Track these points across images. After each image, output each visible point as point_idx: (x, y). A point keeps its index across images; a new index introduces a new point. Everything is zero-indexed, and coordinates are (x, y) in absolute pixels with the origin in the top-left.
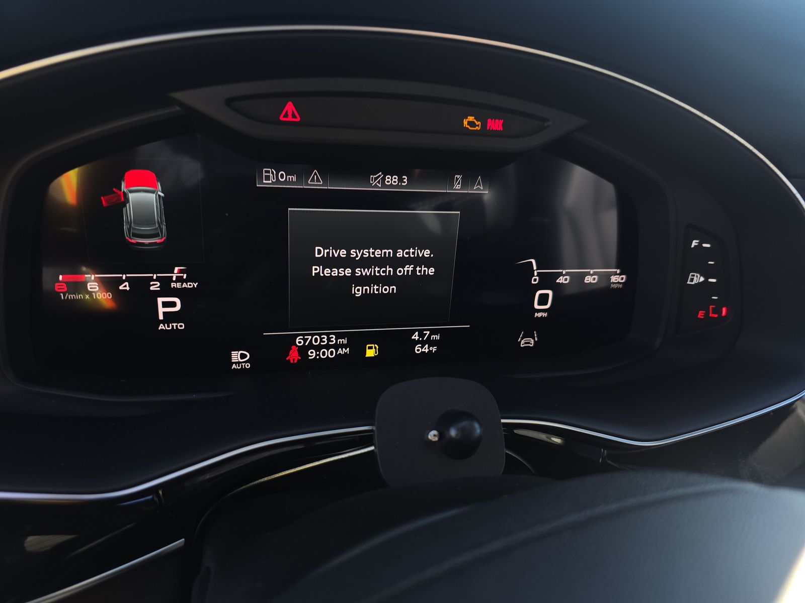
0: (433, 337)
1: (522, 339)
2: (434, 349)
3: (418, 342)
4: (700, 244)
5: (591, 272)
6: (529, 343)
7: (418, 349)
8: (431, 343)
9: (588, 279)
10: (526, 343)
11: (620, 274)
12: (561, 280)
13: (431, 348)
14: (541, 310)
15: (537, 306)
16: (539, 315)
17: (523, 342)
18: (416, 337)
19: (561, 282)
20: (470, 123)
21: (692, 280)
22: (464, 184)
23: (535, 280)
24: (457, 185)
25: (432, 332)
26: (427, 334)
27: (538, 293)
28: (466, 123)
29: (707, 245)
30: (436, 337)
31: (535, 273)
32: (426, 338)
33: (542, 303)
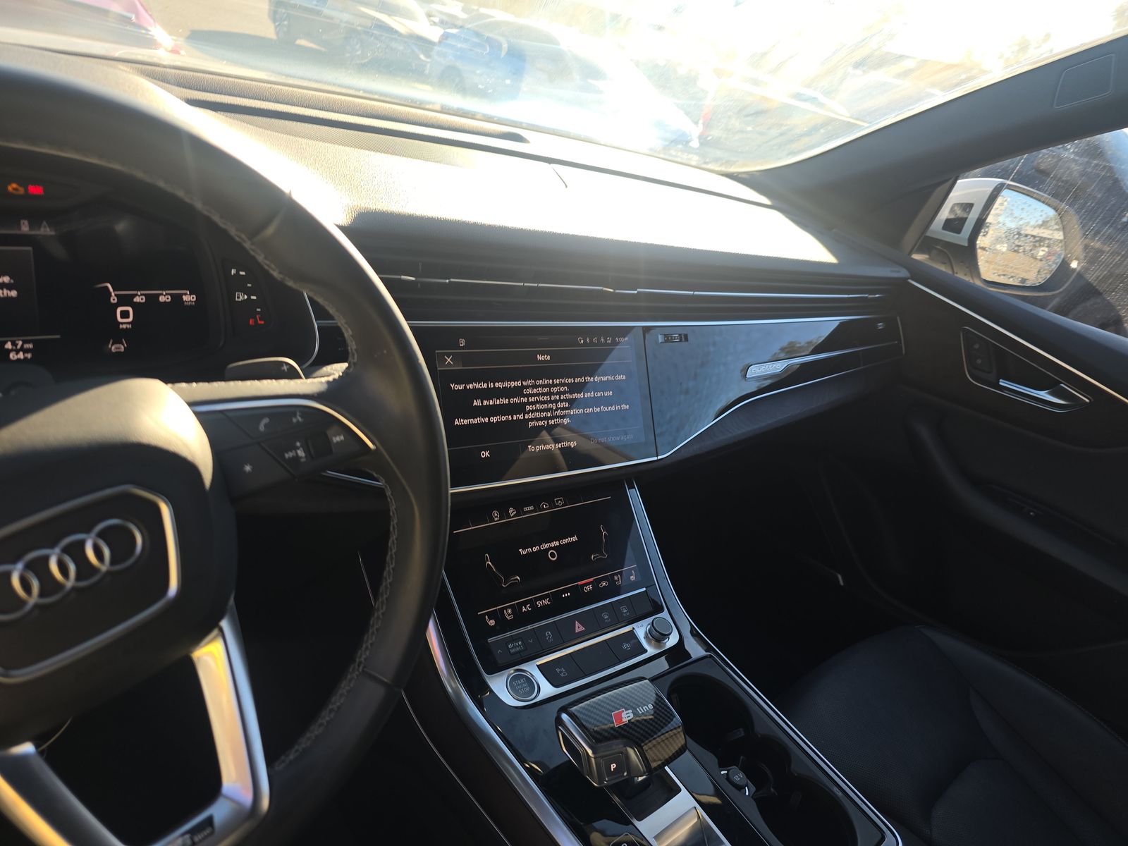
0: (26, 346)
1: (112, 346)
2: (29, 356)
3: (12, 350)
4: (238, 272)
5: (164, 293)
6: (119, 348)
7: (13, 356)
8: (25, 351)
9: (162, 299)
10: (116, 348)
11: (190, 294)
12: (137, 299)
13: (26, 355)
14: (125, 323)
15: (120, 319)
16: (124, 326)
17: (113, 348)
18: (9, 346)
19: (138, 301)
20: (14, 189)
21: (238, 298)
22: (31, 226)
23: (114, 300)
24: (25, 228)
25: (25, 342)
26: (20, 343)
27: (119, 310)
28: (10, 188)
29: (242, 273)
30: (31, 346)
31: (113, 294)
32: (19, 347)
33: (125, 317)
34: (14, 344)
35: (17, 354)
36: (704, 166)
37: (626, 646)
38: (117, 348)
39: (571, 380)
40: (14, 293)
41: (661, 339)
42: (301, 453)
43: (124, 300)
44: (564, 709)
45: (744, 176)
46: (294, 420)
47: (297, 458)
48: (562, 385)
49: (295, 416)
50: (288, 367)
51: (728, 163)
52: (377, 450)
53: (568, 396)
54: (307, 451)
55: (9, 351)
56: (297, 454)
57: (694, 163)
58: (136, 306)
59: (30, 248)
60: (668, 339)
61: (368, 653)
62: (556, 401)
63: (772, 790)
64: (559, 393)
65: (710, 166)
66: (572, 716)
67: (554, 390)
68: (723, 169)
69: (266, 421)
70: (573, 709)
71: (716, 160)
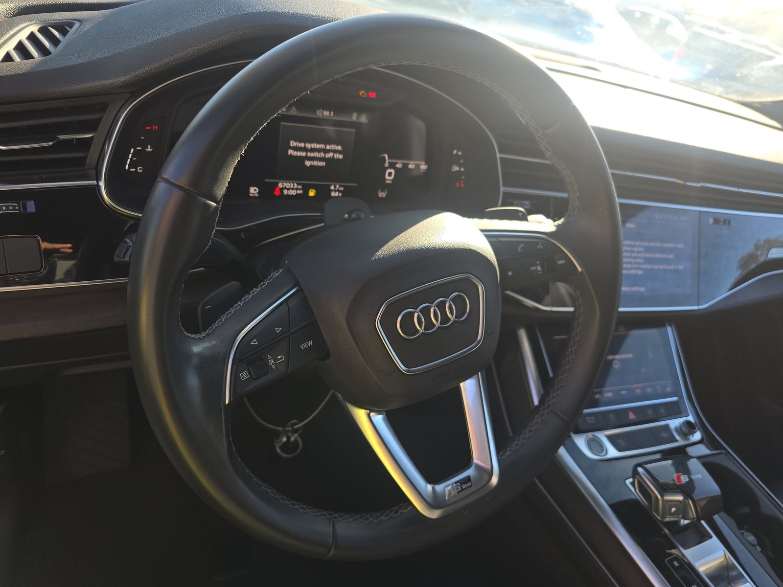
0: (340, 189)
2: (340, 194)
4: (457, 152)
7: (333, 194)
8: (339, 192)
9: (410, 166)
11: (425, 165)
14: (389, 180)
15: (387, 177)
16: (388, 182)
17: (380, 194)
18: (332, 188)
19: (398, 166)
20: (363, 94)
21: (454, 169)
22: (357, 117)
23: (387, 165)
24: (354, 117)
25: (340, 186)
26: (338, 186)
27: (388, 171)
28: (361, 94)
29: (460, 153)
30: (342, 189)
31: (387, 161)
32: (337, 189)
33: (390, 176)
34: (335, 187)
35: (335, 193)
36: (725, 96)
37: (664, 435)
38: (382, 194)
39: (646, 244)
40: (341, 157)
41: (711, 221)
42: (539, 268)
43: (392, 165)
44: (640, 465)
45: (757, 105)
46: (538, 247)
47: (537, 271)
48: (641, 246)
49: (539, 245)
50: (522, 214)
51: (747, 94)
52: (581, 272)
53: (643, 255)
54: (543, 267)
55: (332, 190)
56: (537, 268)
57: (717, 93)
58: (396, 169)
59: (354, 130)
60: (716, 221)
61: (554, 400)
62: (635, 258)
63: (770, 553)
64: (639, 252)
65: (730, 96)
66: (647, 470)
67: (636, 249)
68: (741, 99)
69: (522, 245)
70: (648, 466)
71: (737, 92)
